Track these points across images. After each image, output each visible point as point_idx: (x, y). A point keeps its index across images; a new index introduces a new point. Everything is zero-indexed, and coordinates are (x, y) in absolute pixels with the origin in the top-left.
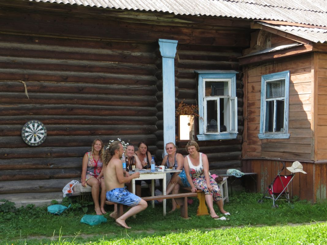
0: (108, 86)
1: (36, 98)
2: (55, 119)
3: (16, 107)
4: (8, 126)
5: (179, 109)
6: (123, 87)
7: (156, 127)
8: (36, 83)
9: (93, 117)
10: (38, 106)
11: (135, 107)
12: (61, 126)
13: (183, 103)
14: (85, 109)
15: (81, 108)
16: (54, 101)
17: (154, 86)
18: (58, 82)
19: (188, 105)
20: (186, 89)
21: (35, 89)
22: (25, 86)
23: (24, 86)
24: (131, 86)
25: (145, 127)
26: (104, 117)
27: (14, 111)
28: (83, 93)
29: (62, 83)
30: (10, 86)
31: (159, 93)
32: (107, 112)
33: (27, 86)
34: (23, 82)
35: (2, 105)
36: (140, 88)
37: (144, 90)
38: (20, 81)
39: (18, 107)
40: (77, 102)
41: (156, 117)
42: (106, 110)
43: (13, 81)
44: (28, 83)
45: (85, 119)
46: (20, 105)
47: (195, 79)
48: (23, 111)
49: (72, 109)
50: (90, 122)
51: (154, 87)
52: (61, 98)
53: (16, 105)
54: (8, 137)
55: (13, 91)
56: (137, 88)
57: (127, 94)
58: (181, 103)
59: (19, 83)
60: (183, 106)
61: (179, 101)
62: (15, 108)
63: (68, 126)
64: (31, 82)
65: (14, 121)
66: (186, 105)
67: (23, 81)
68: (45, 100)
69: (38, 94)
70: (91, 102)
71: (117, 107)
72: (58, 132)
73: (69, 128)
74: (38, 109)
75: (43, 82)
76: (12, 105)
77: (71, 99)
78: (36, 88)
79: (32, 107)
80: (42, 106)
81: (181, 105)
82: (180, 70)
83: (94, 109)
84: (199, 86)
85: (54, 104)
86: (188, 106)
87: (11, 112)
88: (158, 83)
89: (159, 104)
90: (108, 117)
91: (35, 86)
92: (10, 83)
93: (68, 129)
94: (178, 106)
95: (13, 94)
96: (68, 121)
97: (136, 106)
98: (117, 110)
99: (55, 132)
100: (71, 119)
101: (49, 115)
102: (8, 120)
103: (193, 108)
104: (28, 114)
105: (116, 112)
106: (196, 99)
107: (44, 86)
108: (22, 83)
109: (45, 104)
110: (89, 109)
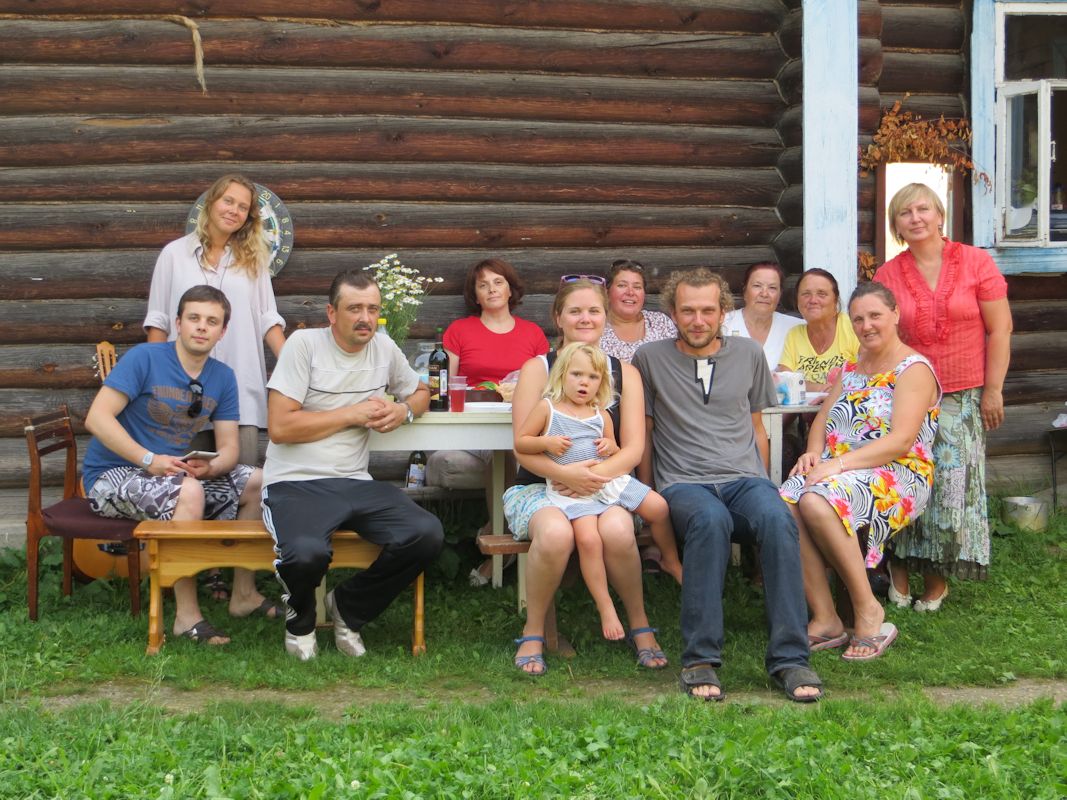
0: (562, 35)
1: (243, 88)
2: (329, 176)
3: (160, 126)
4: (130, 208)
5: (883, 135)
6: (631, 38)
7: (778, 214)
8: (245, 25)
9: (495, 168)
10: (253, 121)
11: (684, 128)
12: (356, 205)
13: (901, 111)
14: (457, 132)
15: (441, 132)
16: (323, 102)
17: (768, 35)
18: (341, 18)
19: (924, 119)
20: (916, 50)
21: (241, 50)
22: (197, 36)
23: (191, 36)
24: (665, 37)
25: (729, 212)
26: (543, 170)
27: (150, 145)
28: (451, 67)
29: (356, 23)
30: (130, 38)
31: (788, 66)
32: (557, 148)
33: (205, 38)
34: (189, 22)
35: (104, 118)
36: (703, 45)
37: (722, 52)
38: (176, 17)
39: (169, 124)
40: (421, 106)
41: (778, 171)
42: (553, 137)
43: (148, 16)
44: (209, 24)
45: (457, 177)
46: (177, 120)
47: (961, 7)
48: (191, 145)
49: (400, 135)
50: (482, 189)
51: (769, 40)
52: (352, 89)
53: (162, 119)
54: (129, 254)
55: (144, 62)
56: (693, 46)
57: (646, 72)
58: (891, 109)
59: (169, 26)
60: (902, 123)
61: (885, 100)
62: (156, 129)
63: (384, 205)
64: (224, 20)
65: (154, 187)
66: (913, 120)
67: (190, 16)
68: (282, 98)
69: (255, 71)
70: (486, 103)
71: (600, 126)
72: (341, 231)
73: (387, 215)
74: (254, 133)
75: (276, 19)
76: (144, 121)
77: (396, 90)
78: (245, 45)
79: (230, 125)
80: (273, 123)
81: (890, 120)
83: (496, 136)
84: (974, 37)
85: (326, 112)
86: (924, 124)
87: (139, 146)
88: (786, 23)
89: (789, 114)
90: (559, 171)
91: (238, 37)
92: (132, 24)
93: (384, 218)
94: (881, 124)
95: (145, 73)
96: (383, 186)
97: (687, 121)
98: (599, 138)
99: (328, 233)
100: (399, 177)
101: (300, 159)
102: (126, 181)
103: (949, 131)
104: (214, 157)
105: (596, 149)
106: (961, 95)
107: (282, 36)
108: (183, 24)
109: (283, 112)
110: (475, 134)
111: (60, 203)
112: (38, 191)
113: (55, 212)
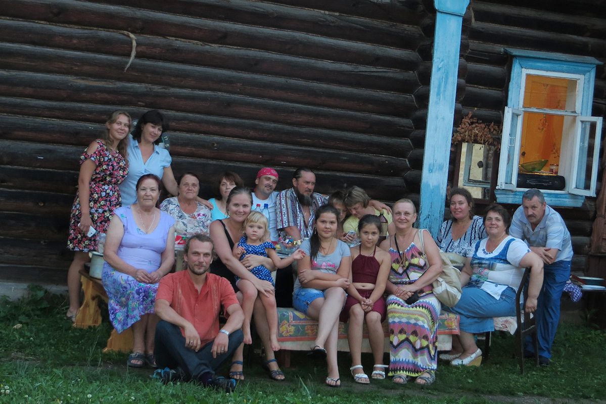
0: (312, 62)
1: (155, 72)
2: (191, 121)
3: (111, 86)
4: (91, 126)
5: (462, 128)
6: (345, 67)
7: (408, 163)
8: (158, 40)
9: (273, 125)
10: (157, 89)
11: (366, 115)
12: (202, 136)
13: (472, 117)
14: (257, 106)
15: (249, 104)
16: (193, 83)
17: (412, 72)
18: (205, 42)
19: (483, 122)
20: (481, 87)
21: (155, 53)
22: (134, 43)
23: (132, 43)
24: (362, 68)
25: (384, 159)
26: (296, 129)
27: (106, 96)
28: (257, 72)
29: (213, 45)
30: (103, 41)
31: (421, 89)
32: (304, 118)
33: (138, 44)
34: (132, 36)
35: (83, 79)
36: (380, 74)
37: (389, 78)
38: (126, 32)
39: (115, 86)
40: (240, 90)
41: (409, 140)
42: (302, 112)
43: (112, 30)
44: (142, 38)
45: (254, 128)
46: (119, 84)
47: (505, 68)
48: (125, 98)
49: (229, 103)
50: (265, 135)
51: (412, 75)
52: (207, 78)
53: (112, 82)
55: (107, 53)
56: (375, 74)
57: (351, 85)
58: (467, 115)
59: (121, 37)
60: (472, 123)
61: (465, 110)
62: (109, 88)
63: (216, 138)
64: (148, 36)
65: (104, 117)
66: (477, 123)
67: (133, 32)
68: (173, 79)
69: (161, 64)
70: (273, 93)
71: (326, 109)
72: (194, 149)
73: (217, 143)
74: (157, 95)
75: (174, 39)
76: (103, 83)
77: (229, 81)
78: (157, 50)
79: (145, 90)
80: (167, 91)
81: (466, 120)
82: (474, 44)
83: (276, 109)
84: (510, 83)
85: (193, 88)
86: (483, 126)
87: (99, 96)
88: (421, 68)
89: (419, 113)
90: (304, 130)
91: (155, 46)
92: (103, 33)
93: (216, 145)
94: (461, 122)
95: (107, 59)
96: (216, 128)
97: (369, 111)
98: (325, 115)
99: (187, 149)
100: (225, 125)
101: (177, 110)
102: (91, 112)
103: (494, 129)
104: (136, 105)
105: (323, 121)
106: (501, 112)
107: (176, 48)
108: (128, 36)
109: (173, 86)
110: (265, 107)
111: (55, 120)
112: (46, 113)
113: (53, 124)
